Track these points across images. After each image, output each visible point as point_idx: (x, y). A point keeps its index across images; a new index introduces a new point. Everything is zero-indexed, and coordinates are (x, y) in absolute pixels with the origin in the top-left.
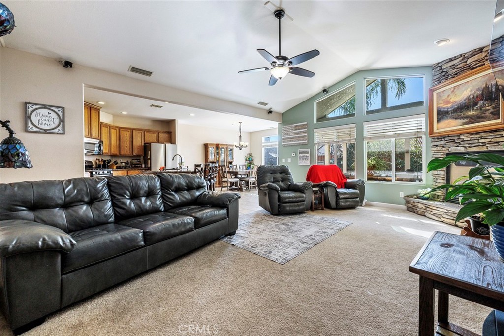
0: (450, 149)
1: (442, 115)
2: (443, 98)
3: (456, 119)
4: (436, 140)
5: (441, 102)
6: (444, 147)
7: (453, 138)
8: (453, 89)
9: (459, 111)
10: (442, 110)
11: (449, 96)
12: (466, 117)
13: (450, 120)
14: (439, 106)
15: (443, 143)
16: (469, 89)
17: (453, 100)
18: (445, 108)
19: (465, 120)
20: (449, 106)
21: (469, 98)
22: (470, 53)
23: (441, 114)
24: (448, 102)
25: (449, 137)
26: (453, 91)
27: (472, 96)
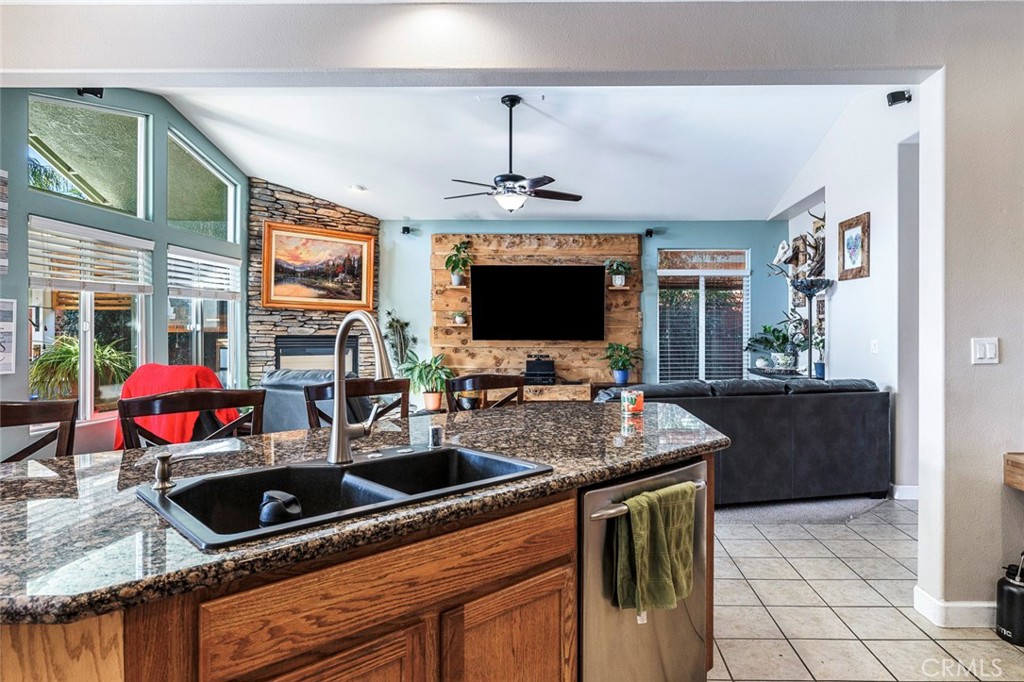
0: (289, 330)
1: (284, 274)
2: (288, 248)
3: (308, 286)
4: (264, 313)
5: (281, 252)
6: (275, 326)
7: (295, 314)
8: (304, 241)
9: (313, 276)
10: (285, 266)
11: (297, 248)
12: (324, 289)
13: (298, 286)
14: (278, 257)
15: (277, 318)
16: (328, 252)
17: (305, 256)
18: (290, 265)
19: (322, 292)
20: (298, 264)
21: (327, 263)
22: (325, 203)
23: (282, 272)
24: (297, 258)
25: (286, 310)
26: (304, 244)
27: (331, 263)
